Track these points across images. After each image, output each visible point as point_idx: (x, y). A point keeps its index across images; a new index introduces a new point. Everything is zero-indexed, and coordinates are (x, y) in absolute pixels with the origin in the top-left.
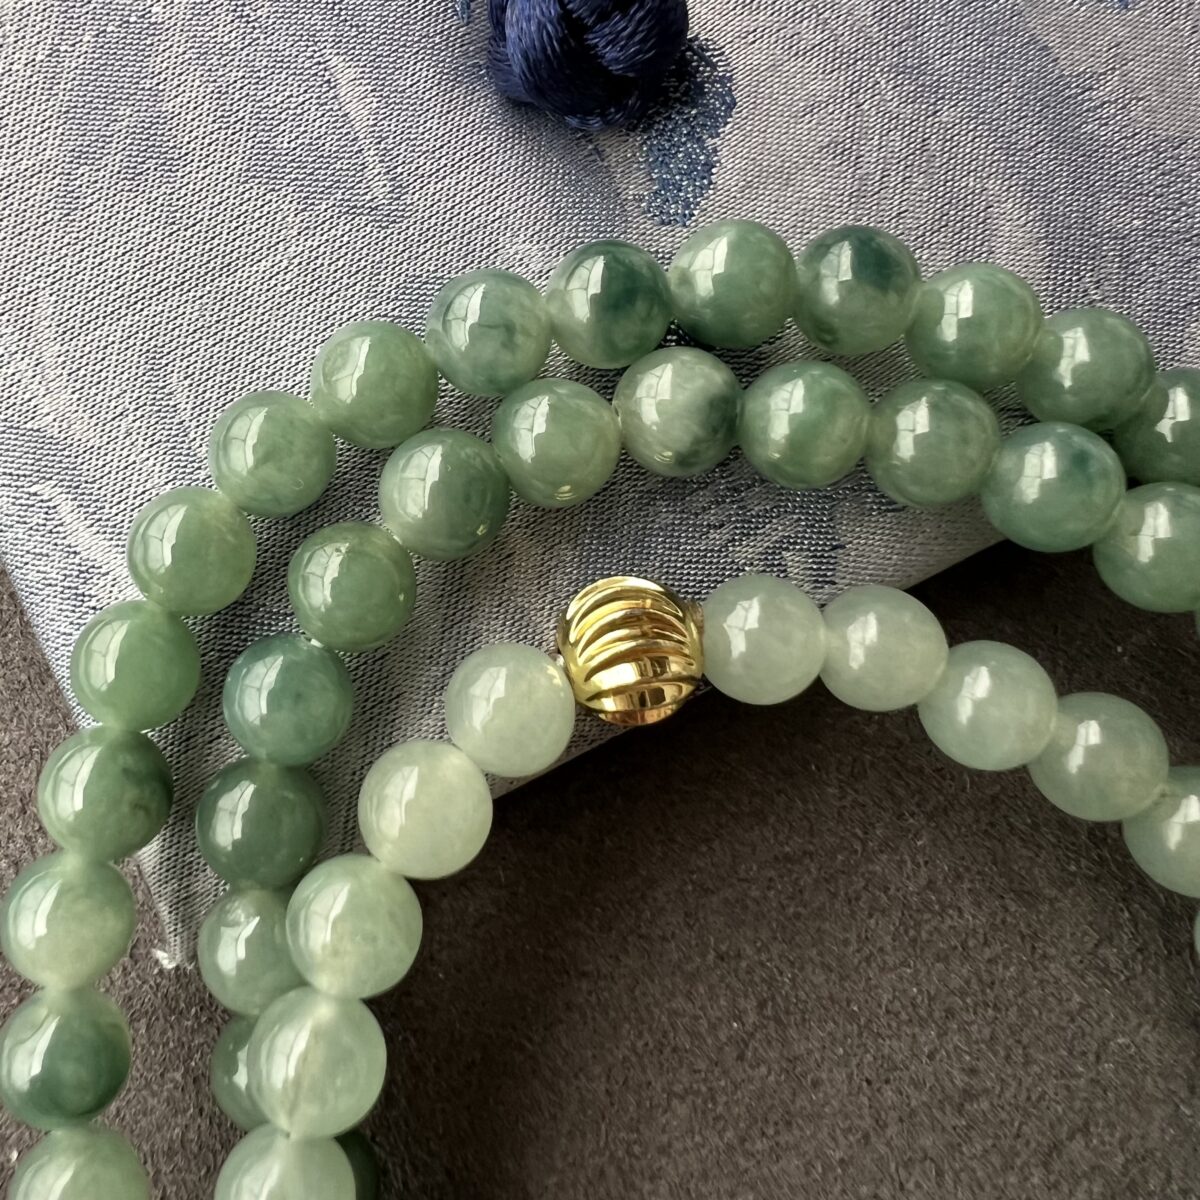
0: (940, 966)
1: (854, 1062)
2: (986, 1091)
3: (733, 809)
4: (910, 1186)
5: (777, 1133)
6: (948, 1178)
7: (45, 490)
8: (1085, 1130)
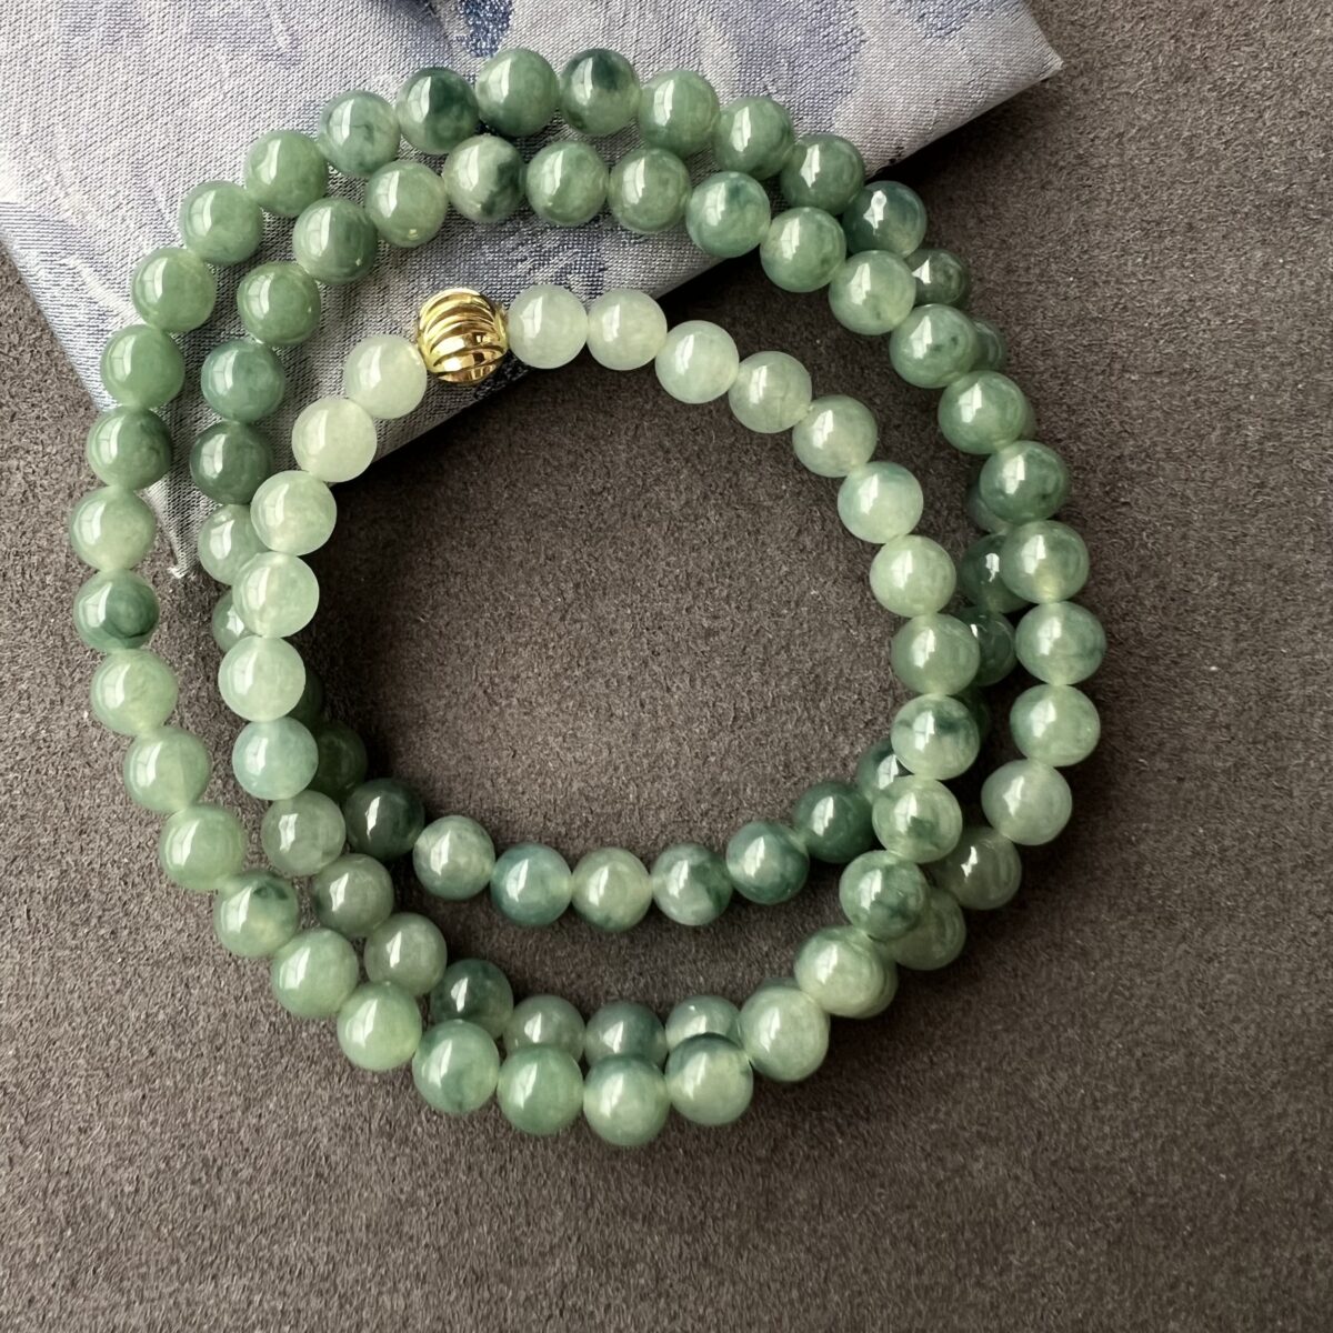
0: (694, 554)
1: (637, 618)
2: (724, 629)
3: (556, 463)
4: (674, 689)
5: (588, 664)
6: (698, 683)
7: (71, 261)
8: (787, 648)
